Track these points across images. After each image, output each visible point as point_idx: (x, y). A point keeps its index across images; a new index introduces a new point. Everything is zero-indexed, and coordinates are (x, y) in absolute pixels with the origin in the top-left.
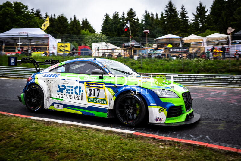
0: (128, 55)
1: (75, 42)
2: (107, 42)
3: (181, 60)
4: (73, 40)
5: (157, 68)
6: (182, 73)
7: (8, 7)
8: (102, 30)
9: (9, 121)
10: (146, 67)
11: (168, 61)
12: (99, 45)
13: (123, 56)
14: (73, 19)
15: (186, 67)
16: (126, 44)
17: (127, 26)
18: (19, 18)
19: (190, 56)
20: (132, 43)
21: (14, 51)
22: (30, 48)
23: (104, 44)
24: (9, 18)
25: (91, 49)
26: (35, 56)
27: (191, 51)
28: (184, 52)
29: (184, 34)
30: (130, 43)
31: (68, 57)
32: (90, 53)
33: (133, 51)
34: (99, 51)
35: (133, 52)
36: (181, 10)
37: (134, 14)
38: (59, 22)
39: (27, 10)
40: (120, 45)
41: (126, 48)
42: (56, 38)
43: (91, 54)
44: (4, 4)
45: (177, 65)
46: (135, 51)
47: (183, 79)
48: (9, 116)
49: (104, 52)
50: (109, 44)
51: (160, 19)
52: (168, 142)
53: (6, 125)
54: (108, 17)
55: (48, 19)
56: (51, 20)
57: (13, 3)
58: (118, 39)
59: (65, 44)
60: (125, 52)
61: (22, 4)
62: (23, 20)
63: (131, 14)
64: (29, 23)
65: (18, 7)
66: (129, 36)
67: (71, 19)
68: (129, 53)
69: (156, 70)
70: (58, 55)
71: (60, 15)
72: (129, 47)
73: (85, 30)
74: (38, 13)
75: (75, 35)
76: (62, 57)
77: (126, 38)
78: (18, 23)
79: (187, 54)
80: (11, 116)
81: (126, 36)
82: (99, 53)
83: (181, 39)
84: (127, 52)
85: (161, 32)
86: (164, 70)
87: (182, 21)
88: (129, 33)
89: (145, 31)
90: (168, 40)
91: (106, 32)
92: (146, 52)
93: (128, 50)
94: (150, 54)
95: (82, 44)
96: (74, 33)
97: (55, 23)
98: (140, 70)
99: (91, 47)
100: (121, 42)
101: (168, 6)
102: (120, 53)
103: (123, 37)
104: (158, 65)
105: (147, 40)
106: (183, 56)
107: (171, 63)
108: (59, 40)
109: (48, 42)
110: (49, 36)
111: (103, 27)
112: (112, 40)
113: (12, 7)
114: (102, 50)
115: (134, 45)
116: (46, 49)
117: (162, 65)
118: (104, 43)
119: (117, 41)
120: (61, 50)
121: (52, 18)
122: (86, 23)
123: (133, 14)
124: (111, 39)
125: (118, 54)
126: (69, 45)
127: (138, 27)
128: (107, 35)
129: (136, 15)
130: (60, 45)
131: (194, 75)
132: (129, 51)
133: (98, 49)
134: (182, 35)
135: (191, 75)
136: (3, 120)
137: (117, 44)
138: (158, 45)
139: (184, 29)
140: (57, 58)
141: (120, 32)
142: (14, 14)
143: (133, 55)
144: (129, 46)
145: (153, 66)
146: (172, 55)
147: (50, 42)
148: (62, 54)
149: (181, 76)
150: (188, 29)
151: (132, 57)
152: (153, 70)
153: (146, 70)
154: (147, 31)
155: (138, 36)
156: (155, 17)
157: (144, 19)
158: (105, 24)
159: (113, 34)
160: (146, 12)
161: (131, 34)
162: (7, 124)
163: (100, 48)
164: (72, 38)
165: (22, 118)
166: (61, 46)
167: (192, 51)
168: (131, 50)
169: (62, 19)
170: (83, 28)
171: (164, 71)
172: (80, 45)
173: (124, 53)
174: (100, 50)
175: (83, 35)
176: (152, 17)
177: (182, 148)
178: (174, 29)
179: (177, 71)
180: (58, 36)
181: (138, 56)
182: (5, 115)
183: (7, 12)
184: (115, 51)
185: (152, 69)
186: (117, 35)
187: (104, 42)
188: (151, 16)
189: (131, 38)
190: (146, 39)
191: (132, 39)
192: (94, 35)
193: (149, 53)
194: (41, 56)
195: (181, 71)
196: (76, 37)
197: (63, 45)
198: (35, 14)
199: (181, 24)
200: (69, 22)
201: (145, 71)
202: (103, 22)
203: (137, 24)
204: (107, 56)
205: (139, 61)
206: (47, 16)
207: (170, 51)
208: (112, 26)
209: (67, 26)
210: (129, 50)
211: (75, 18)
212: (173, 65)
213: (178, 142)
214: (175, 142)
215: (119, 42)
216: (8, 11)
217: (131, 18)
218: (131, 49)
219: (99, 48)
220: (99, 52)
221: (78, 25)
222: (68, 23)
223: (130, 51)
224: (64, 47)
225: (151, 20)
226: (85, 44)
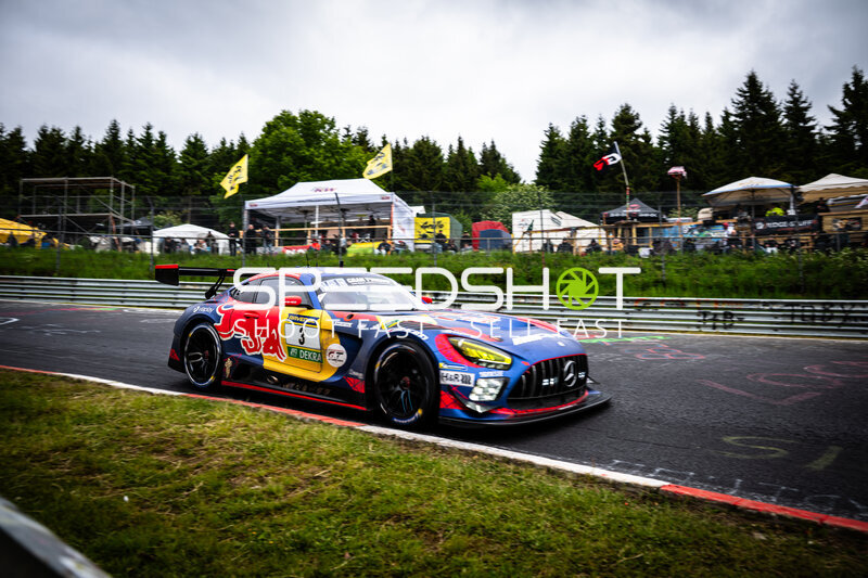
0: (621, 245)
1: (463, 211)
2: (555, 209)
3: (792, 257)
4: (457, 207)
5: (715, 281)
6: (799, 296)
7: (286, 125)
8: (537, 174)
9: (307, 435)
10: (677, 279)
11: (750, 259)
12: (532, 216)
13: (604, 249)
14: (455, 147)
15: (811, 277)
16: (613, 214)
17: (614, 159)
18: (312, 154)
19: (824, 242)
20: (633, 208)
21: (303, 242)
22: (344, 233)
23: (547, 213)
24: (289, 154)
25: (511, 231)
26: (357, 255)
27: (826, 228)
28: (804, 230)
29: (801, 172)
30: (626, 209)
31: (446, 256)
32: (506, 242)
33: (634, 231)
34: (534, 236)
35: (634, 236)
36: (789, 99)
37: (637, 122)
38: (417, 158)
39: (332, 131)
40: (596, 215)
41: (612, 225)
42: (411, 202)
43: (511, 244)
44: (277, 118)
45: (781, 274)
46: (641, 232)
47: (802, 317)
48: (307, 420)
49: (549, 239)
50: (560, 214)
51: (720, 129)
52: (781, 522)
53: (301, 446)
54: (557, 135)
55: (387, 151)
56: (397, 153)
57: (297, 115)
58: (586, 197)
59: (437, 219)
60: (611, 236)
61: (321, 117)
62: (322, 158)
63: (626, 121)
64: (338, 164)
65: (310, 124)
66: (620, 188)
67: (451, 146)
68: (623, 240)
69: (710, 288)
70: (416, 250)
71: (420, 139)
72: (623, 222)
73: (493, 178)
74: (362, 139)
75: (463, 193)
76: (428, 257)
77: (612, 194)
78: (311, 167)
79: (813, 237)
80: (312, 420)
81: (610, 189)
82: (533, 241)
83: (792, 190)
84: (616, 235)
85: (722, 171)
86: (737, 288)
87: (794, 134)
88: (623, 178)
89: (673, 170)
90: (750, 194)
91: (552, 177)
92: (676, 234)
93: (620, 231)
94: (689, 239)
95: (484, 216)
96: (459, 187)
97: (407, 161)
98: (660, 288)
99: (508, 224)
100: (597, 207)
101: (746, 89)
102: (593, 240)
103: (604, 190)
104: (716, 272)
105: (679, 198)
106: (803, 244)
107: (762, 265)
108: (421, 209)
109: (390, 215)
110: (394, 198)
111: (541, 166)
112: (569, 203)
113: (295, 126)
114: (542, 231)
115: (638, 213)
116: (386, 234)
117: (728, 272)
118: (547, 211)
119: (585, 203)
120: (424, 237)
121: (398, 147)
122: (492, 157)
123: (633, 123)
124: (565, 198)
125: (589, 242)
126: (446, 221)
127: (649, 160)
128: (552, 186)
129: (640, 125)
130: (422, 221)
131: (842, 305)
132: (623, 232)
133: (530, 230)
134: (793, 175)
135: (832, 305)
136: (294, 432)
137: (583, 213)
138: (717, 210)
139: (802, 158)
140: (416, 257)
141: (593, 177)
142: (302, 145)
143: (635, 243)
144: (624, 218)
145: (703, 276)
146: (762, 241)
147: (394, 215)
148: (428, 247)
149: (796, 308)
150: (816, 159)
151: (633, 251)
152: (701, 289)
153: (679, 290)
154: (680, 170)
155: (649, 187)
156: (702, 125)
157: (666, 135)
158: (547, 156)
159: (572, 183)
160: (673, 112)
161: (627, 183)
162: (305, 443)
163: (535, 228)
164: (454, 202)
165: (340, 428)
166: (424, 226)
167: (831, 225)
168: (630, 230)
169: (426, 150)
170: (484, 170)
171: (737, 292)
172: (477, 219)
173: (608, 239)
174: (536, 232)
175: (486, 190)
176: (694, 126)
177: (830, 544)
178: (766, 158)
179: (782, 290)
180: (415, 198)
181: (652, 248)
182: (296, 419)
183: (284, 139)
184: (580, 234)
185: (697, 286)
186: (582, 187)
187: (545, 208)
188: (689, 124)
189: (628, 193)
190: (674, 196)
191: (631, 198)
192: (515, 190)
193: (688, 236)
194: (373, 253)
195: (794, 289)
196: (466, 197)
197: (430, 221)
198: (354, 141)
199: (791, 141)
200: (446, 157)
201: (676, 291)
202: (540, 151)
203: (644, 151)
204: (555, 249)
205: (655, 261)
206: (385, 143)
207: (755, 227)
208: (570, 160)
209: (440, 168)
210: (623, 229)
211: (461, 143)
212: (767, 271)
213: (814, 524)
214: (807, 524)
215: (591, 206)
216: (286, 138)
217: (625, 133)
218: (628, 227)
219: (531, 226)
220: (532, 239)
221: (470, 162)
222: (441, 159)
223: (627, 232)
224: (433, 227)
225: (689, 137)
226: (491, 216)
